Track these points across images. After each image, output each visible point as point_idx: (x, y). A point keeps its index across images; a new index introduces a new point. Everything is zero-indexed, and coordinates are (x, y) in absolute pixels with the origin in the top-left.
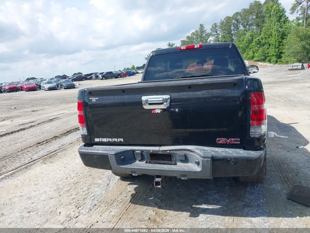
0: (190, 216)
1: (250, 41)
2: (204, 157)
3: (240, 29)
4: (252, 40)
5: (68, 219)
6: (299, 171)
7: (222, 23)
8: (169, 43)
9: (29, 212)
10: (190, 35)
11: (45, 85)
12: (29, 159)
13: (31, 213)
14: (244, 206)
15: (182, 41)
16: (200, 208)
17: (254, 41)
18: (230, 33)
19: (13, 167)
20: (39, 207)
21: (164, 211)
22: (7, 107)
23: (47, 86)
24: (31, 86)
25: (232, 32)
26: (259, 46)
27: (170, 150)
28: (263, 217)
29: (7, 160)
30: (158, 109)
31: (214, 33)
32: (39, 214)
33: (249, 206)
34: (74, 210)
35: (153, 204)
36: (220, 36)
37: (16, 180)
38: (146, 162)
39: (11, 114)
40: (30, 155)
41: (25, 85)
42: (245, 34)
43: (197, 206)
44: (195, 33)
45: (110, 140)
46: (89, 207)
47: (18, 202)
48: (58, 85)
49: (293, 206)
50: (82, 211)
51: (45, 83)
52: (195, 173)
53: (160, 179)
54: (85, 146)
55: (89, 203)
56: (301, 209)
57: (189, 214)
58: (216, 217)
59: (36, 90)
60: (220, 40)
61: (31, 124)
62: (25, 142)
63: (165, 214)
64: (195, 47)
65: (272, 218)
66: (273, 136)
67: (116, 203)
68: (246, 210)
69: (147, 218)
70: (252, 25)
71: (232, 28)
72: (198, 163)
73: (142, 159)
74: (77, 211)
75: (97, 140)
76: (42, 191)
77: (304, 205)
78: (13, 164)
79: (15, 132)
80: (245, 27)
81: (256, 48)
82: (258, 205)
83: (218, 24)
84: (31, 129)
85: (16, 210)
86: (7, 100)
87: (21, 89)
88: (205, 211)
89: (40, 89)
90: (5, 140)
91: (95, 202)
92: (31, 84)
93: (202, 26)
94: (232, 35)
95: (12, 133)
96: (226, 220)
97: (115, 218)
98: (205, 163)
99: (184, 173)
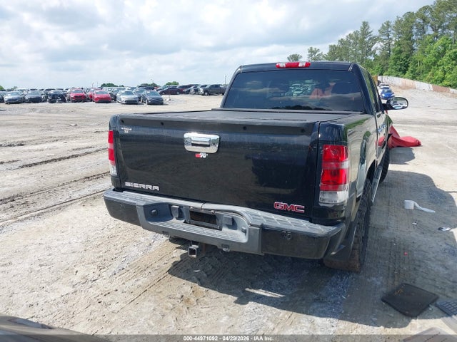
0: (236, 302)
1: (441, 54)
2: (251, 225)
3: (427, 33)
4: (444, 52)
5: (83, 281)
6: (423, 264)
7: (398, 22)
8: (311, 48)
9: (41, 266)
10: (345, 38)
11: (122, 97)
12: (68, 197)
13: (43, 267)
14: (316, 300)
15: (331, 46)
16: (254, 293)
17: (447, 54)
18: (410, 39)
19: (44, 206)
20: (55, 260)
21: (205, 289)
22: (66, 122)
23: (124, 98)
24: (104, 95)
25: (414, 37)
26: (454, 62)
27: (215, 210)
28: (332, 319)
29: (41, 196)
30: (203, 153)
31: (384, 38)
32: (52, 269)
33: (321, 302)
34: (95, 271)
35: (195, 279)
36: (393, 43)
37: (41, 222)
38: (185, 222)
39: (67, 134)
40: (71, 192)
41: (97, 93)
42: (433, 42)
43: (252, 291)
44: (354, 36)
45: (143, 186)
46: (114, 269)
47: (34, 251)
48: (140, 98)
49: (384, 310)
50: (104, 274)
51: (123, 94)
52: (240, 244)
53: (197, 247)
54: (114, 190)
55: (116, 265)
56: (393, 317)
57: (236, 298)
58: (269, 308)
59: (110, 102)
60: (392, 48)
61: (87, 150)
62: (70, 174)
63: (205, 294)
64: (300, 65)
65: (344, 322)
66: (412, 207)
67: (149, 270)
68: (315, 306)
69: (179, 296)
70: (448, 27)
71: (415, 31)
72: (245, 232)
73: (180, 217)
74: (98, 273)
75: (128, 184)
76: (67, 241)
77: (400, 312)
78: (46, 201)
79: (64, 158)
80: (435, 30)
81: (450, 66)
82: (335, 303)
83: (393, 24)
84: (86, 157)
85: (27, 261)
86: (69, 113)
87: (90, 99)
88: (259, 299)
89: (116, 100)
90: (48, 168)
91: (125, 265)
92: (103, 93)
93: (365, 24)
94: (413, 42)
95: (60, 159)
96: (281, 315)
97: (140, 289)
98: (252, 233)
99: (227, 243)
